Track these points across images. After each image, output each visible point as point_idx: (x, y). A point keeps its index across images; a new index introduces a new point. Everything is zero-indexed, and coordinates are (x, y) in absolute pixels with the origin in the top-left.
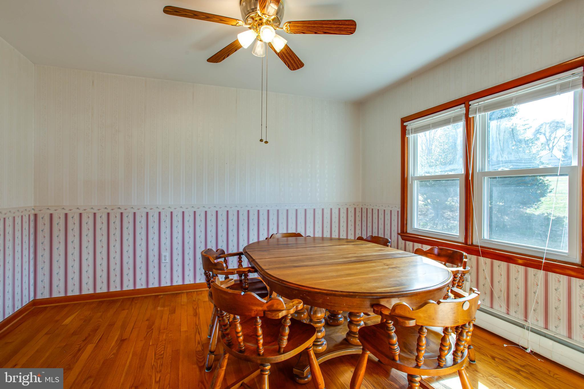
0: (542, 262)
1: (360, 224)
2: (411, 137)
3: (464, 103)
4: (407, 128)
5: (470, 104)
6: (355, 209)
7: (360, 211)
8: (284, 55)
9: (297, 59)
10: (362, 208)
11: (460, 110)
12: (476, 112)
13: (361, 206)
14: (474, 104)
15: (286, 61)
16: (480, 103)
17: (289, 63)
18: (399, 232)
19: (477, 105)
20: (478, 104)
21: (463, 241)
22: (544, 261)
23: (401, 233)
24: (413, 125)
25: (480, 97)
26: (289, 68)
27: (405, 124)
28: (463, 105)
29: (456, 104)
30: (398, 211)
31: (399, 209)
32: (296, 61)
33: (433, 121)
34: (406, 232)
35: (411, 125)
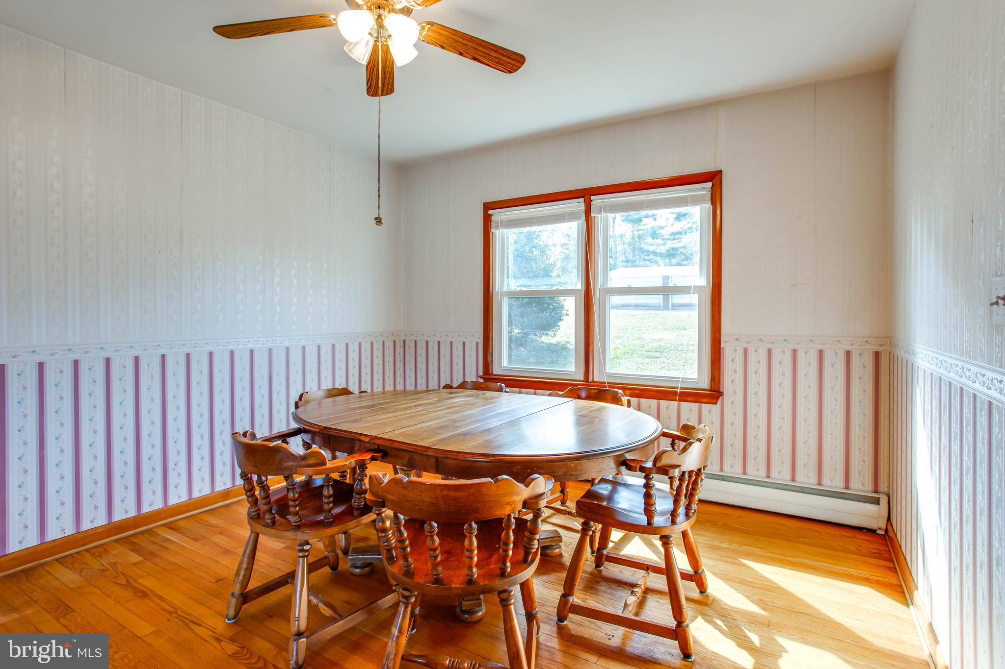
0: (677, 392)
1: (402, 368)
2: (498, 233)
3: (583, 197)
4: (493, 218)
5: (591, 199)
6: (394, 342)
7: (402, 345)
8: (375, 69)
9: (391, 81)
10: (404, 341)
11: (578, 205)
12: (601, 210)
13: (403, 338)
14: (597, 200)
15: (372, 78)
16: (604, 200)
17: (374, 83)
18: (481, 373)
19: (600, 202)
20: (602, 201)
21: (582, 379)
22: (679, 390)
23: (483, 375)
24: (504, 215)
25: (605, 192)
26: (367, 90)
27: (490, 212)
28: (582, 199)
29: (573, 196)
30: (477, 343)
31: (479, 340)
32: (386, 83)
33: (536, 214)
34: (492, 373)
35: (498, 215)
